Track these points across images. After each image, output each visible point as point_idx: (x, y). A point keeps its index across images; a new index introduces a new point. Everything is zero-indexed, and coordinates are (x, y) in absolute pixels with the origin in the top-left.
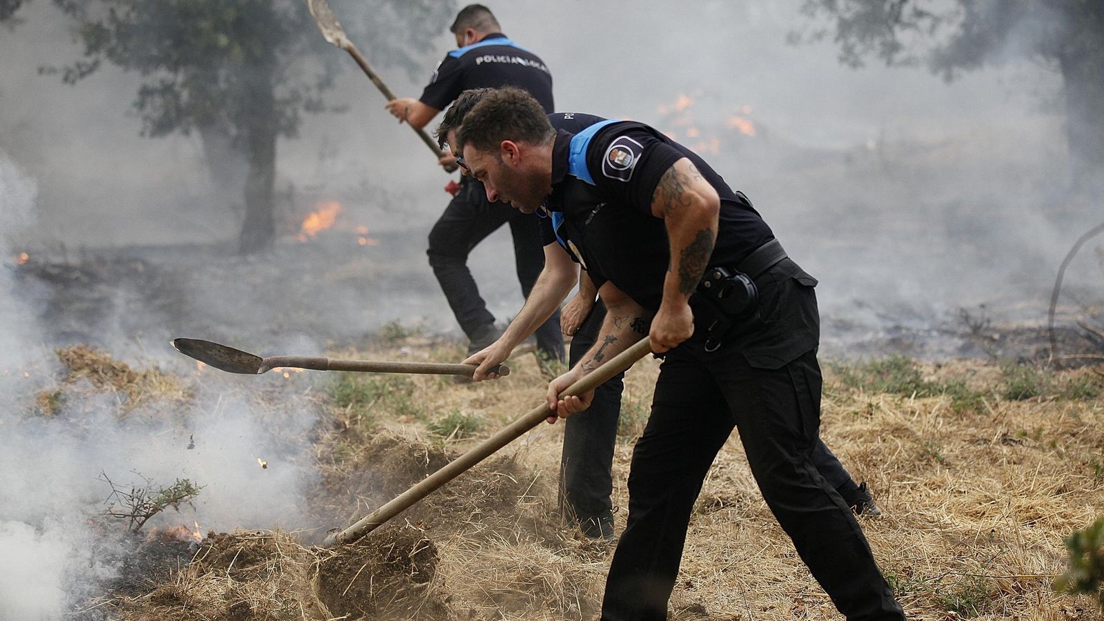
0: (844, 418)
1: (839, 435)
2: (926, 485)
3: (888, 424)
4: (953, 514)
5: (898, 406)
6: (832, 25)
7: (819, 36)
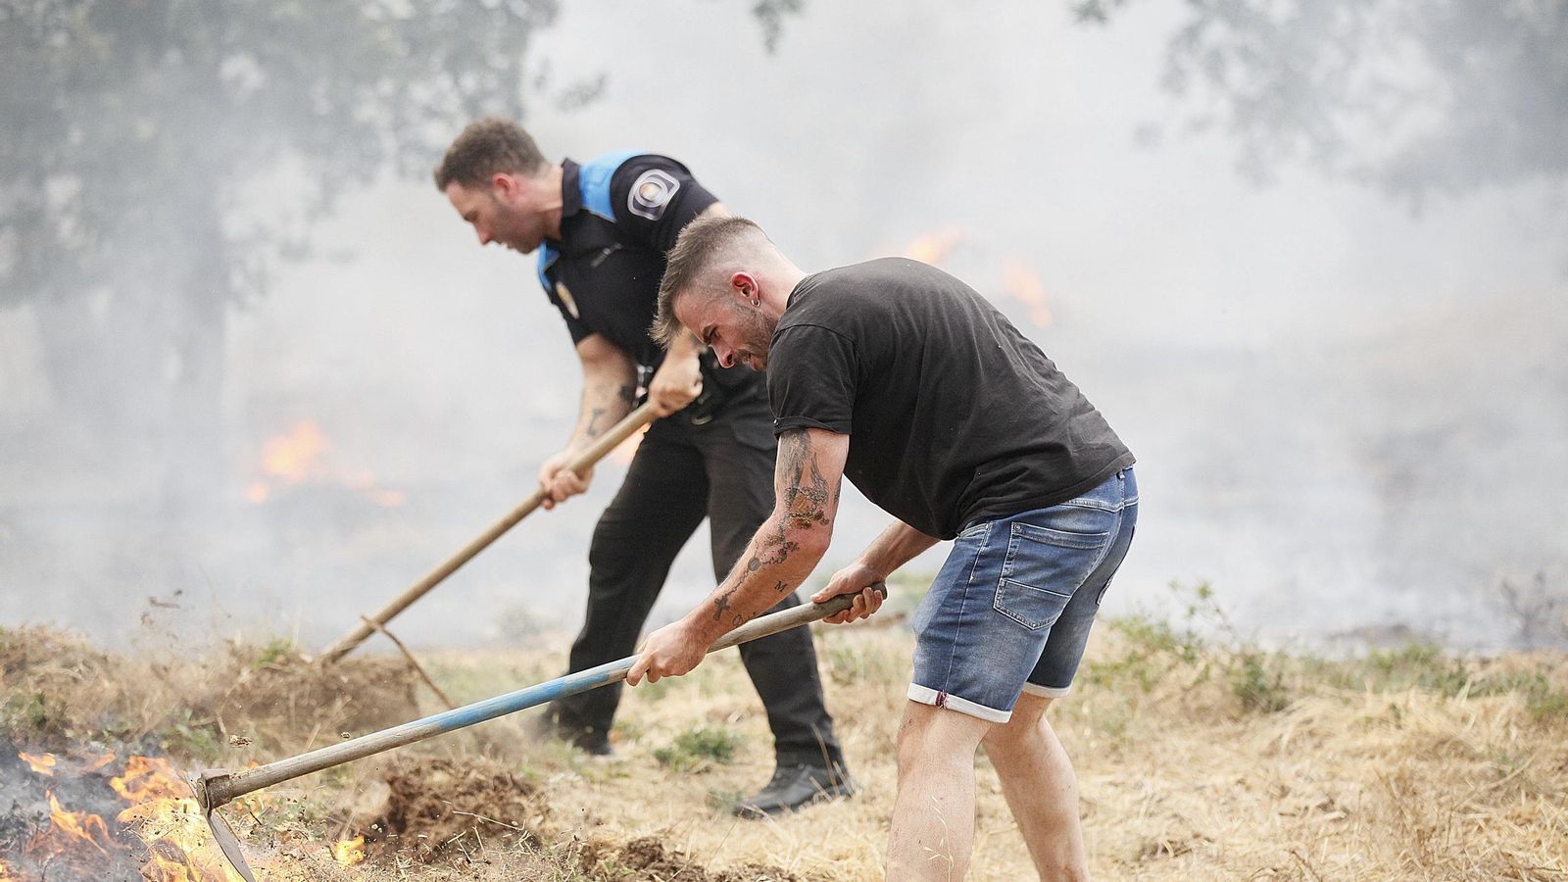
0: (1350, 728)
1: (1346, 752)
2: (1506, 818)
3: (1427, 734)
4: (1560, 857)
5: (1439, 707)
6: (1223, 107)
7: (1199, 125)
